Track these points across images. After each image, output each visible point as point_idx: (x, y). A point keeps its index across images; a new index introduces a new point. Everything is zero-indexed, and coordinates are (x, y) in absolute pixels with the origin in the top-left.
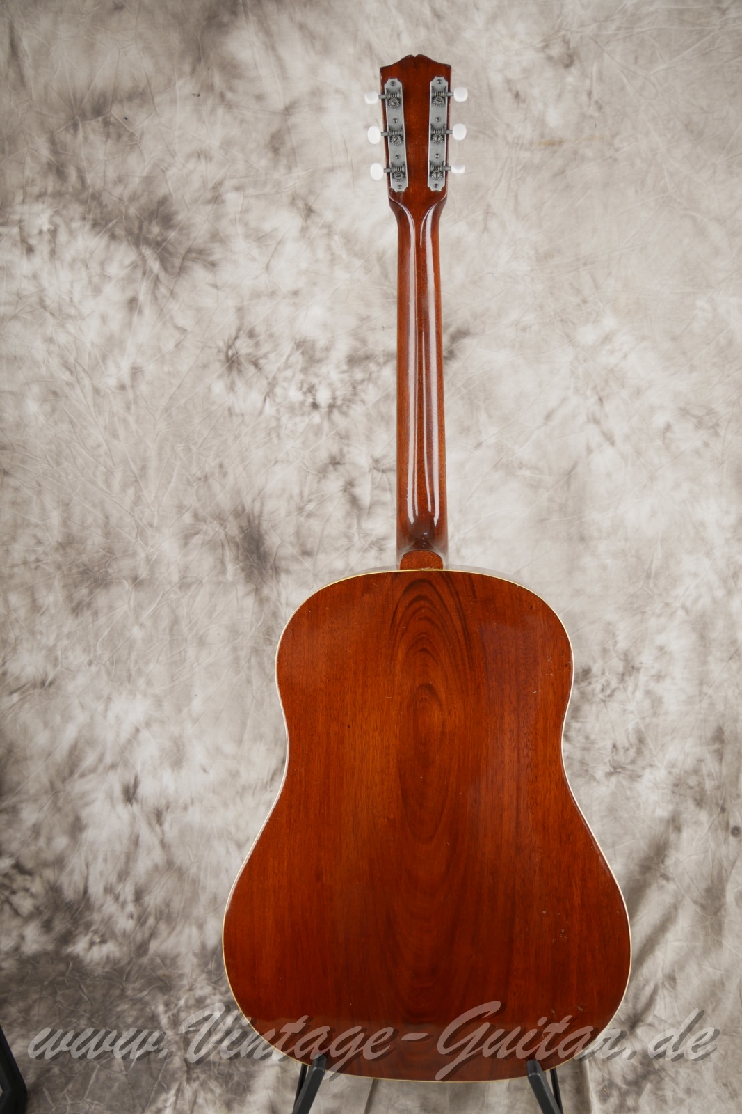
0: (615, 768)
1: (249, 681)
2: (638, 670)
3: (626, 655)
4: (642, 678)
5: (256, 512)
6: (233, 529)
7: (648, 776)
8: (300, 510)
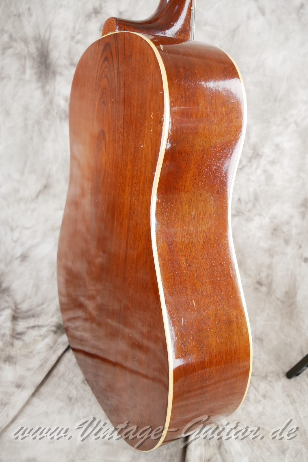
0: (238, 212)
1: (32, 139)
2: (261, 156)
3: (255, 147)
4: (263, 162)
5: (47, 38)
6: (33, 49)
7: (257, 220)
8: (73, 38)
